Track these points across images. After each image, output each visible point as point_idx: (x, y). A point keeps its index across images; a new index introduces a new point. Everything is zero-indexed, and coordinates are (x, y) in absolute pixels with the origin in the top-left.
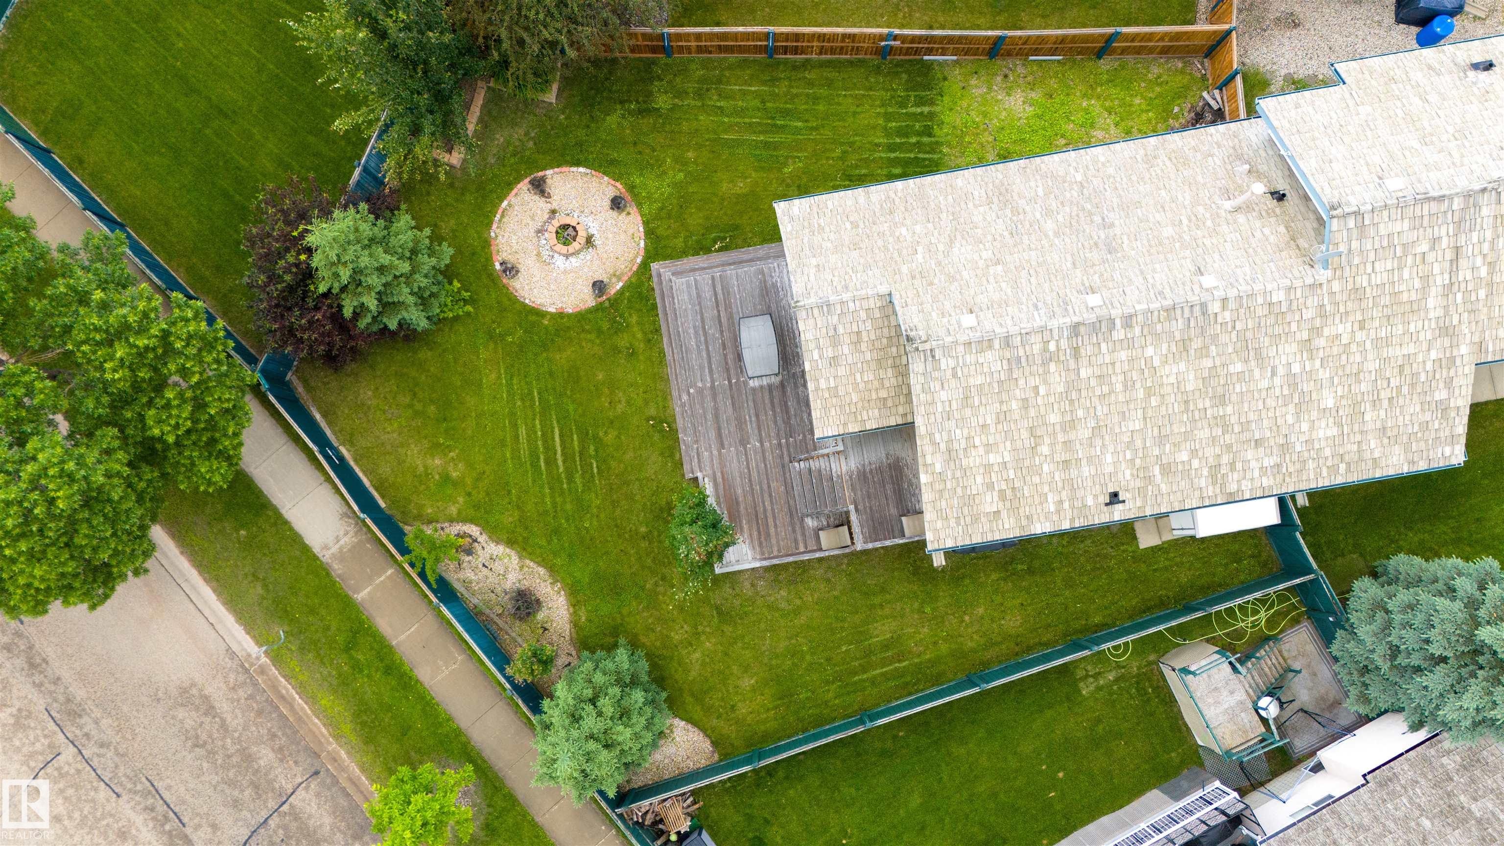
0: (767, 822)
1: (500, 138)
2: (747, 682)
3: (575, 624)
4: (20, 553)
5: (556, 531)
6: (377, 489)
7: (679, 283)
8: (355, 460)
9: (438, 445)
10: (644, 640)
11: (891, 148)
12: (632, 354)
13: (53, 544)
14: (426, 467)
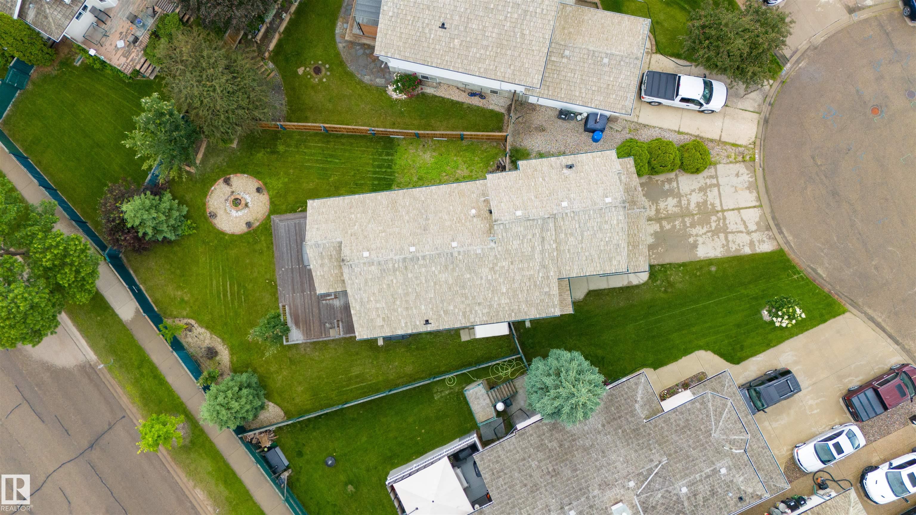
0: (304, 445)
1: (212, 161)
2: (300, 389)
3: (231, 362)
4: (6, 325)
5: (226, 324)
6: (154, 303)
7: (282, 224)
8: (146, 291)
9: (180, 286)
10: (259, 370)
11: (375, 173)
12: (261, 253)
13: (18, 322)
14: (174, 295)
